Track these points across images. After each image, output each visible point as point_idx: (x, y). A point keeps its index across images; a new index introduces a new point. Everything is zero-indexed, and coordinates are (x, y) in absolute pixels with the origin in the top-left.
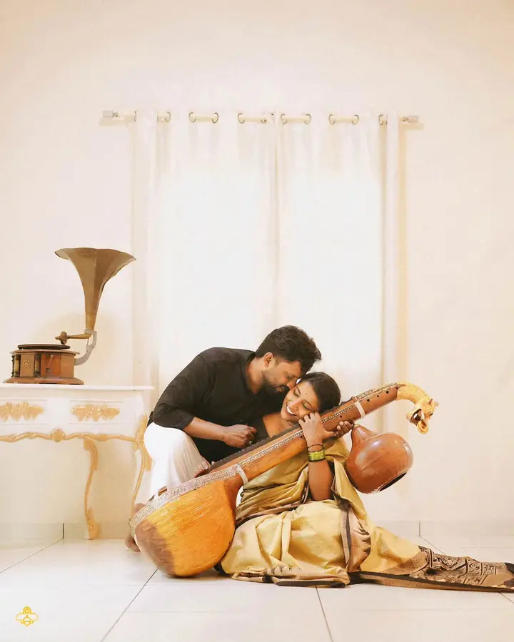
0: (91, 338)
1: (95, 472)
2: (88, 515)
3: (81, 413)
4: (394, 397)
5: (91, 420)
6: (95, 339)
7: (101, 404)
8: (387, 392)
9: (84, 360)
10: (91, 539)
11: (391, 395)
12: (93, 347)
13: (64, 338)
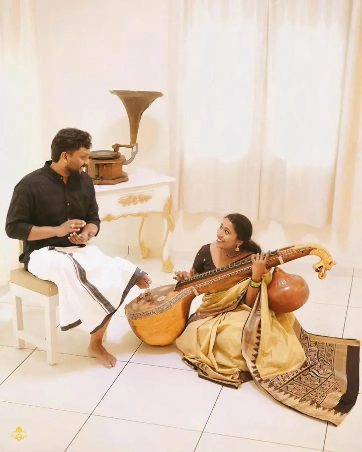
0: (134, 148)
1: (145, 218)
2: (142, 245)
3: (124, 202)
4: (308, 254)
5: (132, 205)
6: (137, 148)
7: (139, 194)
8: (303, 252)
9: (131, 161)
10: (144, 258)
11: (306, 252)
12: (135, 153)
13: (117, 147)
